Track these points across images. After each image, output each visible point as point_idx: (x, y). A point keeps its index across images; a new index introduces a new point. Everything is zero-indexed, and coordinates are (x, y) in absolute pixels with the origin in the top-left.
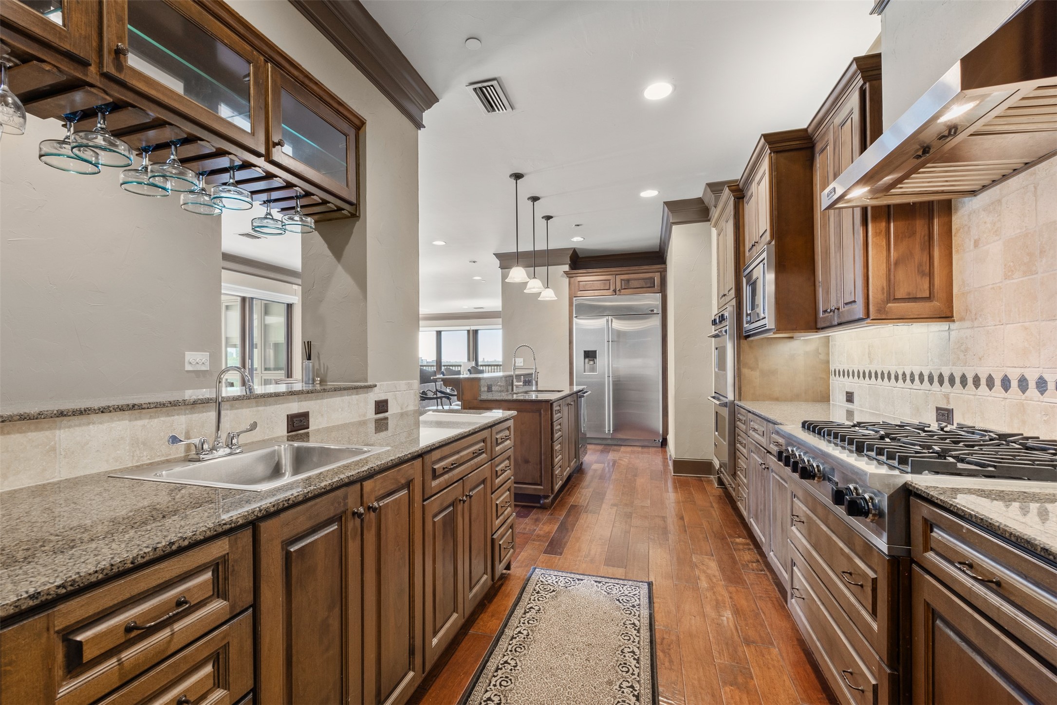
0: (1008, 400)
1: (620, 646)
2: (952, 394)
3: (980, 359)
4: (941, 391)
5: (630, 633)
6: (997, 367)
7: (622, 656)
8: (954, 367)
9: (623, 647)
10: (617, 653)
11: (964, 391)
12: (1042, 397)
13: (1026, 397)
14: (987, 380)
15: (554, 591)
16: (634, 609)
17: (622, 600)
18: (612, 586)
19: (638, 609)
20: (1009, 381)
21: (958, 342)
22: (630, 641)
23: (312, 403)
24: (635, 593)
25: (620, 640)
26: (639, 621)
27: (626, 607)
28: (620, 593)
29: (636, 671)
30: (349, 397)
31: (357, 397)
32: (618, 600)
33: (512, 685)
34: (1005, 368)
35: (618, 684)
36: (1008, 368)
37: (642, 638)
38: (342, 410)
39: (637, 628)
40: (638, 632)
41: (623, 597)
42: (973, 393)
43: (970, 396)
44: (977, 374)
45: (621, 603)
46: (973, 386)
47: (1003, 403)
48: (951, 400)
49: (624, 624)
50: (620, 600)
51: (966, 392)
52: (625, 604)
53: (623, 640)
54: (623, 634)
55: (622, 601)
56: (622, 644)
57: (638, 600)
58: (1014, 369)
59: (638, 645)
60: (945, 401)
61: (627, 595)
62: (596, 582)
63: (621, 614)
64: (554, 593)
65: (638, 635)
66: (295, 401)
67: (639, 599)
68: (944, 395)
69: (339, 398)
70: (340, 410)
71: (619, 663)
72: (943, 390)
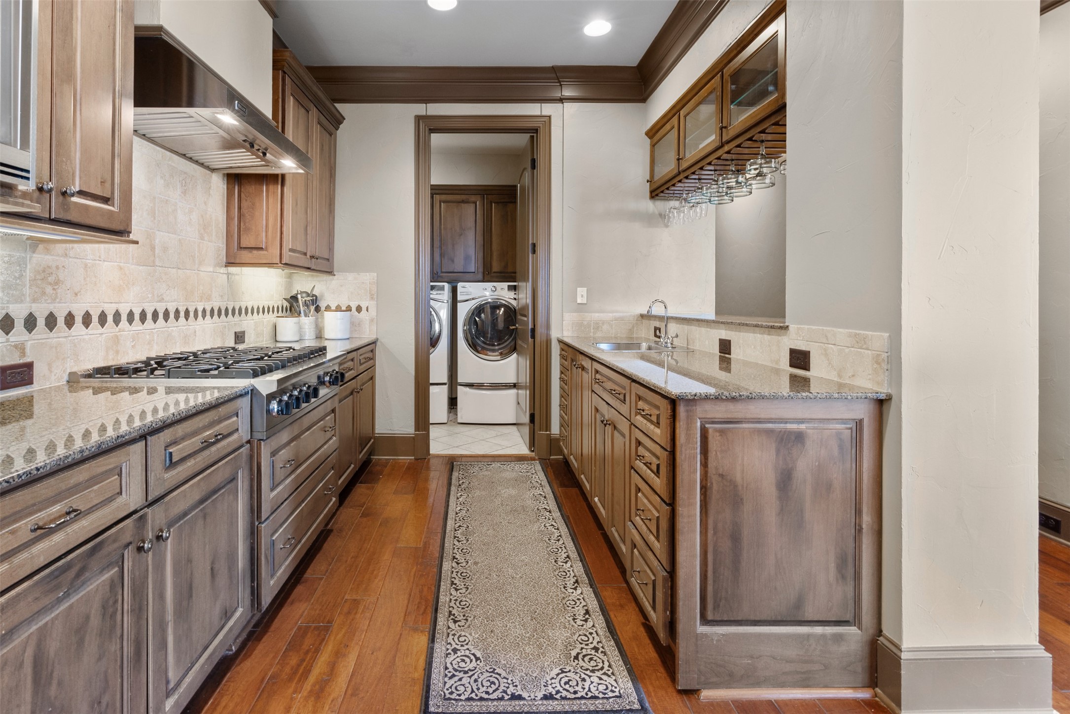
0: (104, 336)
1: (470, 593)
2: (30, 343)
3: (76, 294)
4: (8, 340)
5: (460, 609)
6: (96, 303)
7: (467, 584)
8: (34, 305)
9: (466, 593)
10: (472, 587)
11: (51, 335)
12: (130, 327)
13: (120, 329)
14: (83, 317)
15: (576, 658)
16: (454, 646)
17: (471, 661)
18: (490, 690)
19: (449, 646)
20: (106, 316)
21: (44, 271)
22: (459, 600)
23: (733, 333)
24: (452, 681)
25: (471, 600)
26: (449, 628)
27: (466, 647)
28: (476, 676)
29: (454, 575)
30: (761, 336)
31: (769, 337)
32: (477, 659)
33: (549, 550)
34: (102, 304)
35: (469, 563)
36: (105, 304)
37: (447, 605)
38: (754, 348)
39: (452, 617)
40: (450, 612)
41: (471, 666)
42: (66, 334)
43: (61, 339)
44: (70, 312)
45: (474, 655)
46: (65, 327)
47: (100, 339)
48: (28, 351)
49: (467, 620)
50: (474, 660)
51: (55, 335)
52: (467, 653)
53: (467, 600)
54: (468, 607)
55: (472, 657)
56: (468, 596)
57: (449, 665)
58: (110, 304)
59: (451, 597)
60: (17, 354)
61: (466, 672)
62: (520, 697)
63: (471, 634)
64: (574, 653)
65: (451, 609)
66: (723, 329)
67: (446, 668)
68: (16, 346)
69: (752, 334)
70: (753, 347)
71: (470, 578)
72: (12, 339)
